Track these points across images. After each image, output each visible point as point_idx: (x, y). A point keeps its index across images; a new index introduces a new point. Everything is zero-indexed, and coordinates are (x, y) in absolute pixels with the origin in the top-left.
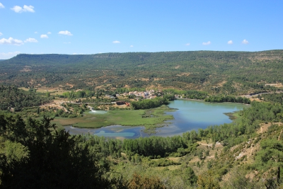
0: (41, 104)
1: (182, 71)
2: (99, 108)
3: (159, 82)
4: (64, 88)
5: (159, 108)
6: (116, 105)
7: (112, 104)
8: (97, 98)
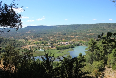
0: (22, 46)
1: (91, 33)
2: (44, 48)
3: (78, 38)
4: (38, 40)
5: (68, 49)
6: (51, 48)
7: (49, 47)
8: (45, 44)
